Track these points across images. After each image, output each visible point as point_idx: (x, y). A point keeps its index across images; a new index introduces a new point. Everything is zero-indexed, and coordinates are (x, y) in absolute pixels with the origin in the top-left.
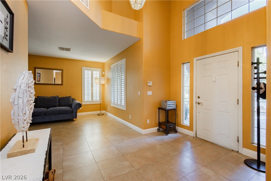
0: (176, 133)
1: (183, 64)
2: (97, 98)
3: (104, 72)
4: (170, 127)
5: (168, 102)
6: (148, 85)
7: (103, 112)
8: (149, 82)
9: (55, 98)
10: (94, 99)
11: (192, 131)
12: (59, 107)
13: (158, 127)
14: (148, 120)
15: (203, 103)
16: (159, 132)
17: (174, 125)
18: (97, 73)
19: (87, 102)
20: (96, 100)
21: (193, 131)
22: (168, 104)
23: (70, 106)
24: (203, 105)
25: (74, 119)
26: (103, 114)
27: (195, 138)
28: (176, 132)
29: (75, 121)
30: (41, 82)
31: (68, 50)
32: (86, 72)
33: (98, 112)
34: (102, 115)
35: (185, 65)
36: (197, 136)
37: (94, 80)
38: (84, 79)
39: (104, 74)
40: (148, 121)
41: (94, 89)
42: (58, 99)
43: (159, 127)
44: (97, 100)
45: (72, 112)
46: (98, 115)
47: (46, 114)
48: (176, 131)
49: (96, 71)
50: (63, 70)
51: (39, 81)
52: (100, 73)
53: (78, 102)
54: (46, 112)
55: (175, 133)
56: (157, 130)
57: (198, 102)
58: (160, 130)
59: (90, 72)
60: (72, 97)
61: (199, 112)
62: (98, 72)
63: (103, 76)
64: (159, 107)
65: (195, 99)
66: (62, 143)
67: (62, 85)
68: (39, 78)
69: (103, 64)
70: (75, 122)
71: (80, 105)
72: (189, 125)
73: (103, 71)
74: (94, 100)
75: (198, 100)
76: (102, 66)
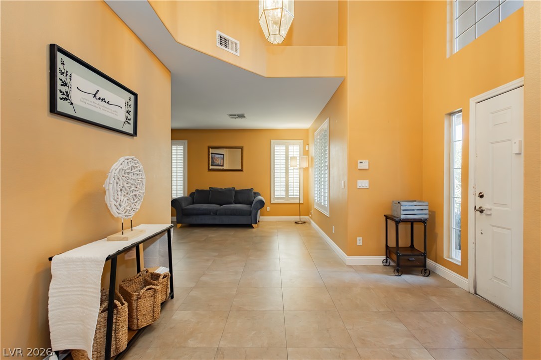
0: (427, 276)
1: (451, 114)
2: (295, 193)
3: (307, 146)
4: (409, 260)
5: (403, 203)
6: (359, 168)
7: (304, 218)
8: (361, 162)
9: (230, 191)
10: (291, 195)
11: (466, 276)
12: (235, 204)
13: (385, 257)
14: (358, 238)
15: (490, 209)
16: (387, 267)
17: (423, 258)
18: (295, 150)
19: (278, 198)
20: (293, 197)
21: (467, 278)
22: (403, 208)
23: (250, 204)
24: (490, 215)
25: (253, 225)
26: (305, 223)
27: (471, 296)
28: (427, 274)
29: (253, 228)
30: (225, 167)
31: (242, 116)
32: (277, 148)
33: (297, 218)
34: (301, 223)
35: (455, 117)
36: (478, 293)
37: (289, 161)
38: (274, 160)
39: (307, 149)
40: (360, 240)
41: (289, 176)
42: (234, 193)
43: (387, 257)
44: (295, 196)
45: (250, 213)
46: (296, 223)
47: (216, 213)
48: (428, 271)
49: (294, 144)
50: (243, 147)
51: (223, 166)
52: (300, 149)
53: (260, 198)
54: (217, 210)
55: (424, 276)
56: (383, 262)
57: (480, 207)
58: (390, 263)
59: (283, 148)
60: (255, 190)
61: (482, 233)
62: (297, 148)
63: (306, 153)
64: (387, 213)
65: (474, 201)
66: (217, 254)
67: (241, 170)
68: (222, 161)
69: (307, 130)
70: (254, 230)
71: (262, 204)
72: (460, 260)
73: (306, 143)
74: (289, 197)
75: (480, 203)
76: (303, 136)
